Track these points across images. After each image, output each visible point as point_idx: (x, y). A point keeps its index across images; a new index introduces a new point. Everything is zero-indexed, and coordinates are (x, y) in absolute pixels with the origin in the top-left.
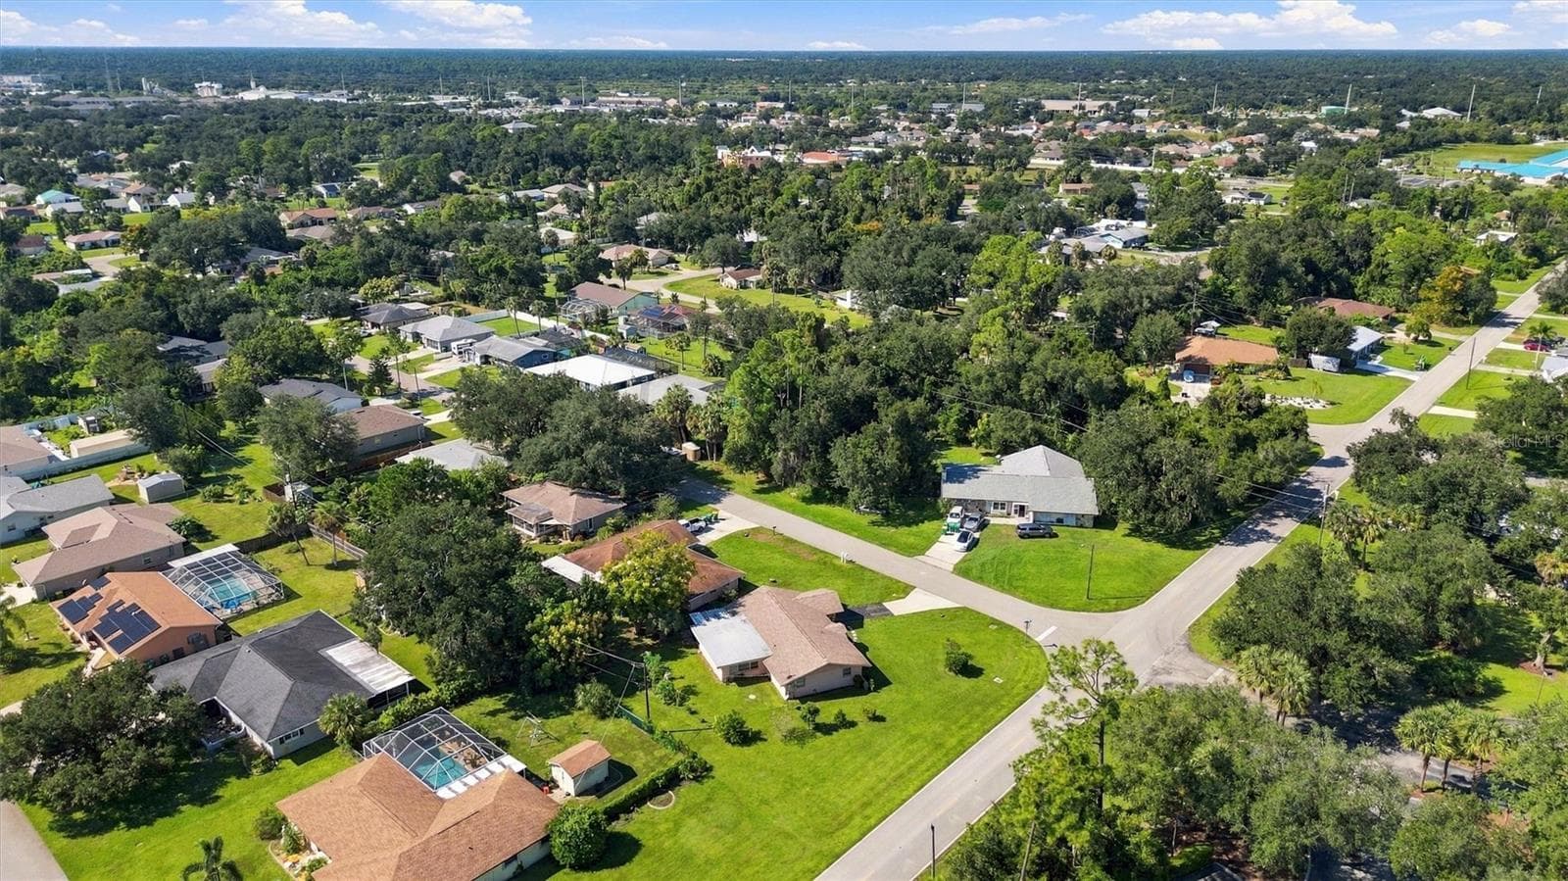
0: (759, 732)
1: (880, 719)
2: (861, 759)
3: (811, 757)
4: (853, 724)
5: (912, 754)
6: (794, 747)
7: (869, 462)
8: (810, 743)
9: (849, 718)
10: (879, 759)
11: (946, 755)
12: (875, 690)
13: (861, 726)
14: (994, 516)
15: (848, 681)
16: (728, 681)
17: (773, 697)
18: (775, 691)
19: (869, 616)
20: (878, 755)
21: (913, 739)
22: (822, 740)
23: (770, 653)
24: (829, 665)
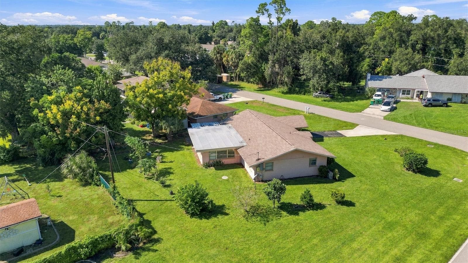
0: (223, 206)
1: (350, 204)
2: (331, 243)
3: (274, 236)
4: (320, 207)
5: (394, 243)
6: (256, 223)
7: (324, 60)
8: (274, 221)
9: (316, 200)
10: (355, 245)
11: (437, 247)
12: (340, 180)
13: (328, 208)
14: (403, 98)
15: (313, 171)
16: (208, 166)
17: (244, 179)
18: (246, 174)
19: (327, 136)
20: (352, 239)
21: (390, 226)
22: (286, 218)
23: (245, 144)
24: (296, 151)
